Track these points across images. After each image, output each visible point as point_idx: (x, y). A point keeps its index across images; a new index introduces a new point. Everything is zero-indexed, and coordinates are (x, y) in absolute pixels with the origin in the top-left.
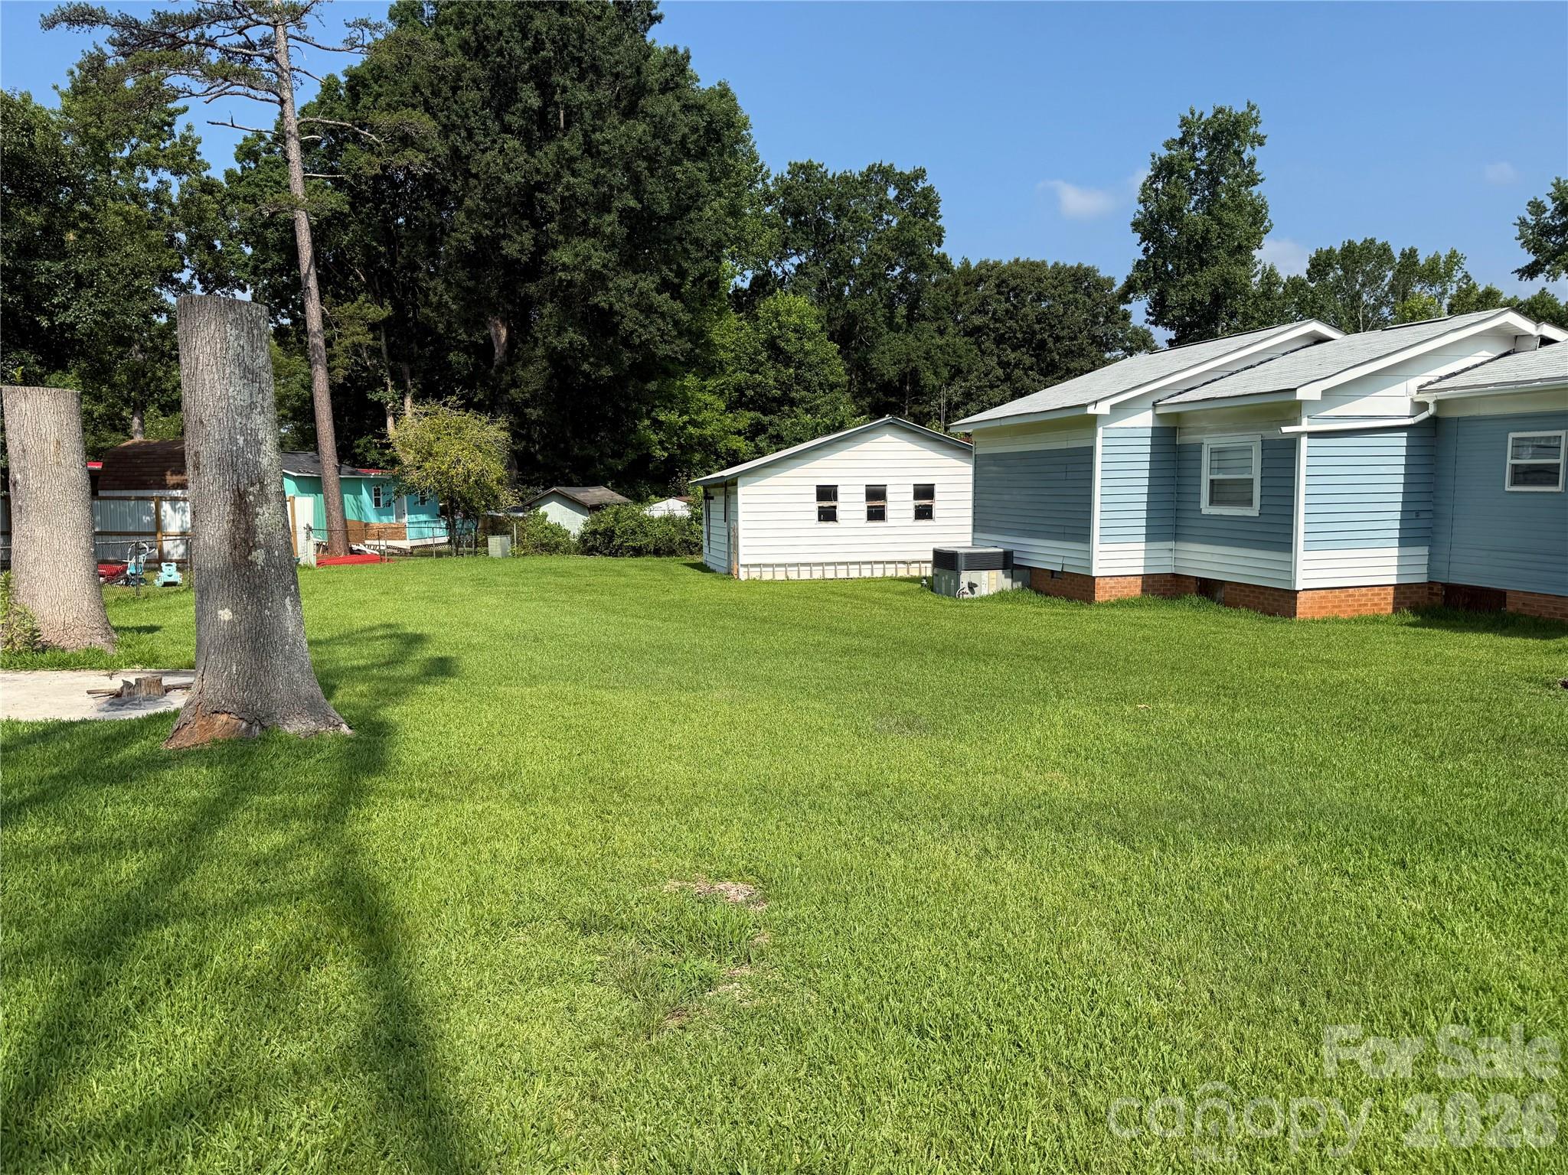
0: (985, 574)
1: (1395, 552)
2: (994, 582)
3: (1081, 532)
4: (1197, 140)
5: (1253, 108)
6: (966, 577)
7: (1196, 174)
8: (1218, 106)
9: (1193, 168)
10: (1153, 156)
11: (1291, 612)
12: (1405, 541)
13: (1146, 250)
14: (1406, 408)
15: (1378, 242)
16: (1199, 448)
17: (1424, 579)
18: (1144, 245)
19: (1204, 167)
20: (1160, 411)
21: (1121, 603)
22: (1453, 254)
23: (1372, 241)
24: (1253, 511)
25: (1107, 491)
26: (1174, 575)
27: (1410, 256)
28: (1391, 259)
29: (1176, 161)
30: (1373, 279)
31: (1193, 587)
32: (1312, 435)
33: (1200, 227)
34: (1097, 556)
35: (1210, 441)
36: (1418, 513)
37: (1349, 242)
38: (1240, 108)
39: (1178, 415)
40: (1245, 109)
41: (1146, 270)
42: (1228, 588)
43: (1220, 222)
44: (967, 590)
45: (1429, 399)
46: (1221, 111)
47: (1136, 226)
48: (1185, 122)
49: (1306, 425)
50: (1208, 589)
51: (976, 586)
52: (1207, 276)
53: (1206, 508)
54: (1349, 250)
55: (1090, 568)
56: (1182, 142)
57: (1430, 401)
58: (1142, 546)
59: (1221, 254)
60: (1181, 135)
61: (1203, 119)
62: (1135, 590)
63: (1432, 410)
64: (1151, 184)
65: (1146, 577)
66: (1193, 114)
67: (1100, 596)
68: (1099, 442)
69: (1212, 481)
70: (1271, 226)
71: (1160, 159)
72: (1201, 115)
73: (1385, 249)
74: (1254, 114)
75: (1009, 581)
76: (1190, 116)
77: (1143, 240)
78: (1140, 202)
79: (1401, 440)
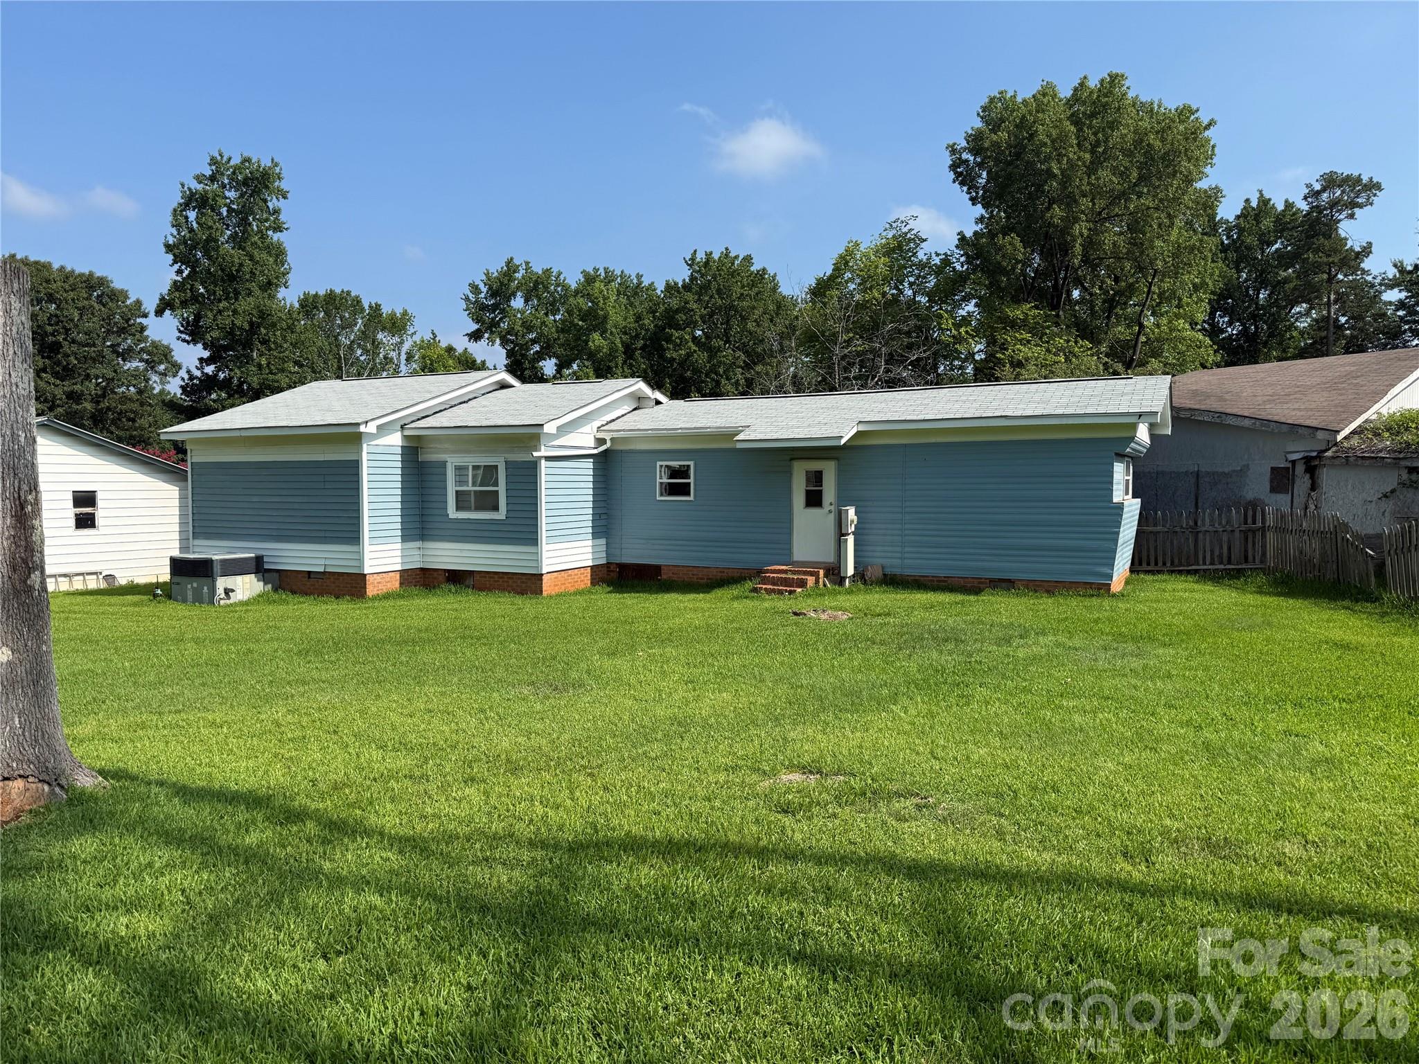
0: (239, 578)
1: (590, 543)
2: (248, 586)
3: (351, 534)
4: (226, 181)
5: (276, 165)
6: (222, 583)
7: (228, 211)
8: (246, 154)
9: (225, 205)
10: (183, 186)
11: (539, 591)
12: (595, 535)
13: (179, 272)
14: (592, 443)
15: (353, 294)
16: (443, 464)
17: (604, 561)
18: (176, 267)
19: (235, 207)
20: (407, 433)
21: (387, 596)
22: (405, 313)
23: (349, 293)
24: (501, 514)
25: (373, 499)
26: (422, 569)
27: (376, 309)
28: (363, 310)
29: (210, 195)
30: (350, 325)
31: (441, 578)
32: (548, 459)
33: (237, 261)
34: (367, 556)
35: (453, 461)
36: (600, 514)
37: (331, 290)
38: (266, 163)
39: (418, 437)
40: (269, 164)
41: (184, 291)
42: (477, 577)
43: (252, 258)
44: (223, 596)
45: (608, 437)
46: (248, 160)
47: (169, 248)
48: (213, 161)
49: (544, 452)
50: (457, 578)
51: (233, 591)
52: (245, 304)
53: (452, 513)
54: (331, 297)
55: (361, 566)
56: (213, 179)
57: (608, 438)
58: (399, 546)
59: (254, 286)
60: (211, 173)
61: (232, 163)
62: (394, 584)
63: (608, 444)
64: (181, 211)
65: (403, 573)
66: (221, 155)
67: (371, 591)
68: (365, 456)
69: (457, 492)
70: (290, 269)
71: (190, 189)
72: (230, 159)
73: (358, 301)
74: (277, 169)
75: (261, 584)
76: (219, 158)
77: (175, 262)
78: (173, 226)
79: (589, 464)
